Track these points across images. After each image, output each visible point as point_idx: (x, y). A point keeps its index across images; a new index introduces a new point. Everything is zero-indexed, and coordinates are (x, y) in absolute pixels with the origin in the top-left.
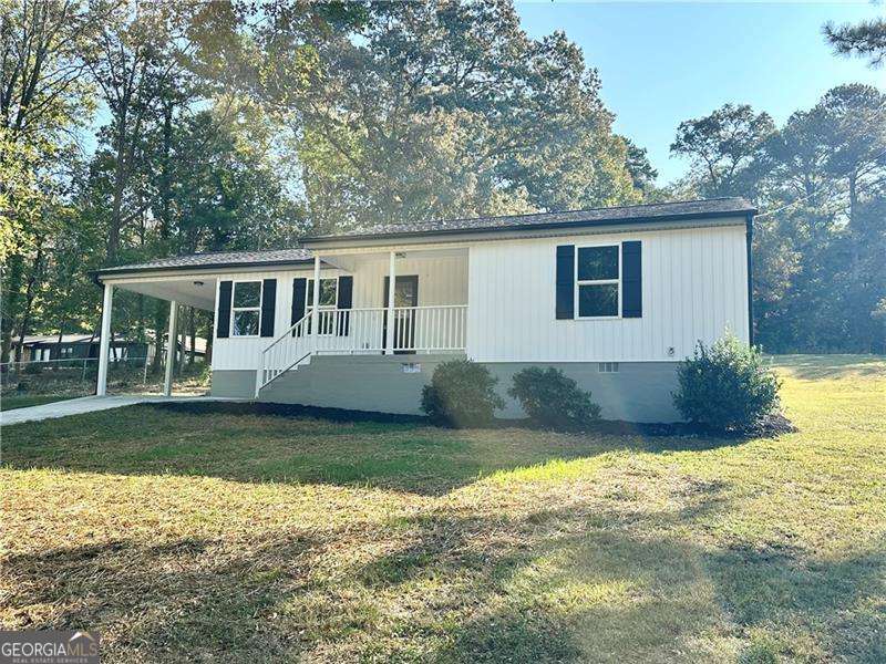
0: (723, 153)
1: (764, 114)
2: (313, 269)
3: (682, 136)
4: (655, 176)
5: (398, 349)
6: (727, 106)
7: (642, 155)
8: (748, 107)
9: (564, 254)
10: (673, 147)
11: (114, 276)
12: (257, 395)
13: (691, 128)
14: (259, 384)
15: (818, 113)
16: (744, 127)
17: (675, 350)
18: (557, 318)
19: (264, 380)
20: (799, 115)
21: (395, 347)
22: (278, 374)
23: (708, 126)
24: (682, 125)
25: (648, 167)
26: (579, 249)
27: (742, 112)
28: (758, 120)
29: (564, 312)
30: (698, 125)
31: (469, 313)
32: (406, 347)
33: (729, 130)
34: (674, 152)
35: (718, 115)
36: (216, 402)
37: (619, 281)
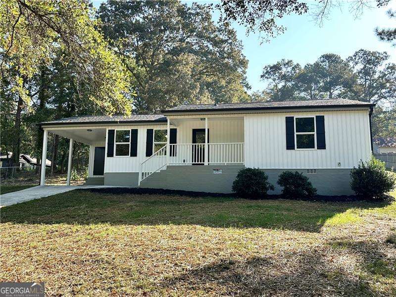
0: (282, 79)
1: (298, 64)
2: (167, 124)
3: (265, 71)
4: (251, 88)
5: (194, 163)
6: (283, 60)
7: (245, 79)
8: (291, 61)
9: (289, 121)
10: (262, 76)
11: (49, 126)
12: (139, 184)
13: (269, 69)
14: (140, 179)
15: (317, 65)
16: (289, 69)
17: (341, 164)
18: (287, 149)
19: (142, 178)
20: (308, 65)
21: (193, 162)
22: (150, 174)
23: (276, 68)
24: (265, 67)
25: (248, 84)
26: (296, 118)
27: (289, 63)
28: (295, 67)
29: (290, 146)
30: (271, 68)
31: (245, 146)
32: (198, 162)
33: (284, 70)
34: (262, 79)
35: (279, 64)
36: (118, 188)
37: (315, 133)
